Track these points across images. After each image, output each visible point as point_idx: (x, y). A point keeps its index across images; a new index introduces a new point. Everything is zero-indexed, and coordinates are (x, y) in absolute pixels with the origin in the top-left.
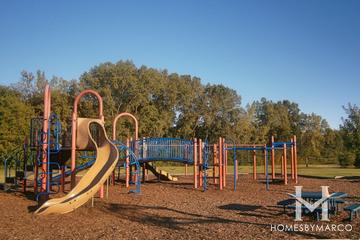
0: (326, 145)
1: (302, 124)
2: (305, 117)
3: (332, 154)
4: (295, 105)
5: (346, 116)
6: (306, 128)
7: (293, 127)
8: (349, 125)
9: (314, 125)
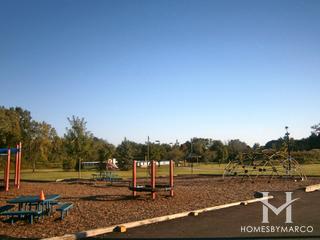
0: (54, 151)
1: (33, 131)
2: (37, 124)
3: (58, 160)
4: (27, 113)
5: (70, 127)
6: (36, 136)
7: (24, 134)
8: (72, 134)
9: (44, 133)
